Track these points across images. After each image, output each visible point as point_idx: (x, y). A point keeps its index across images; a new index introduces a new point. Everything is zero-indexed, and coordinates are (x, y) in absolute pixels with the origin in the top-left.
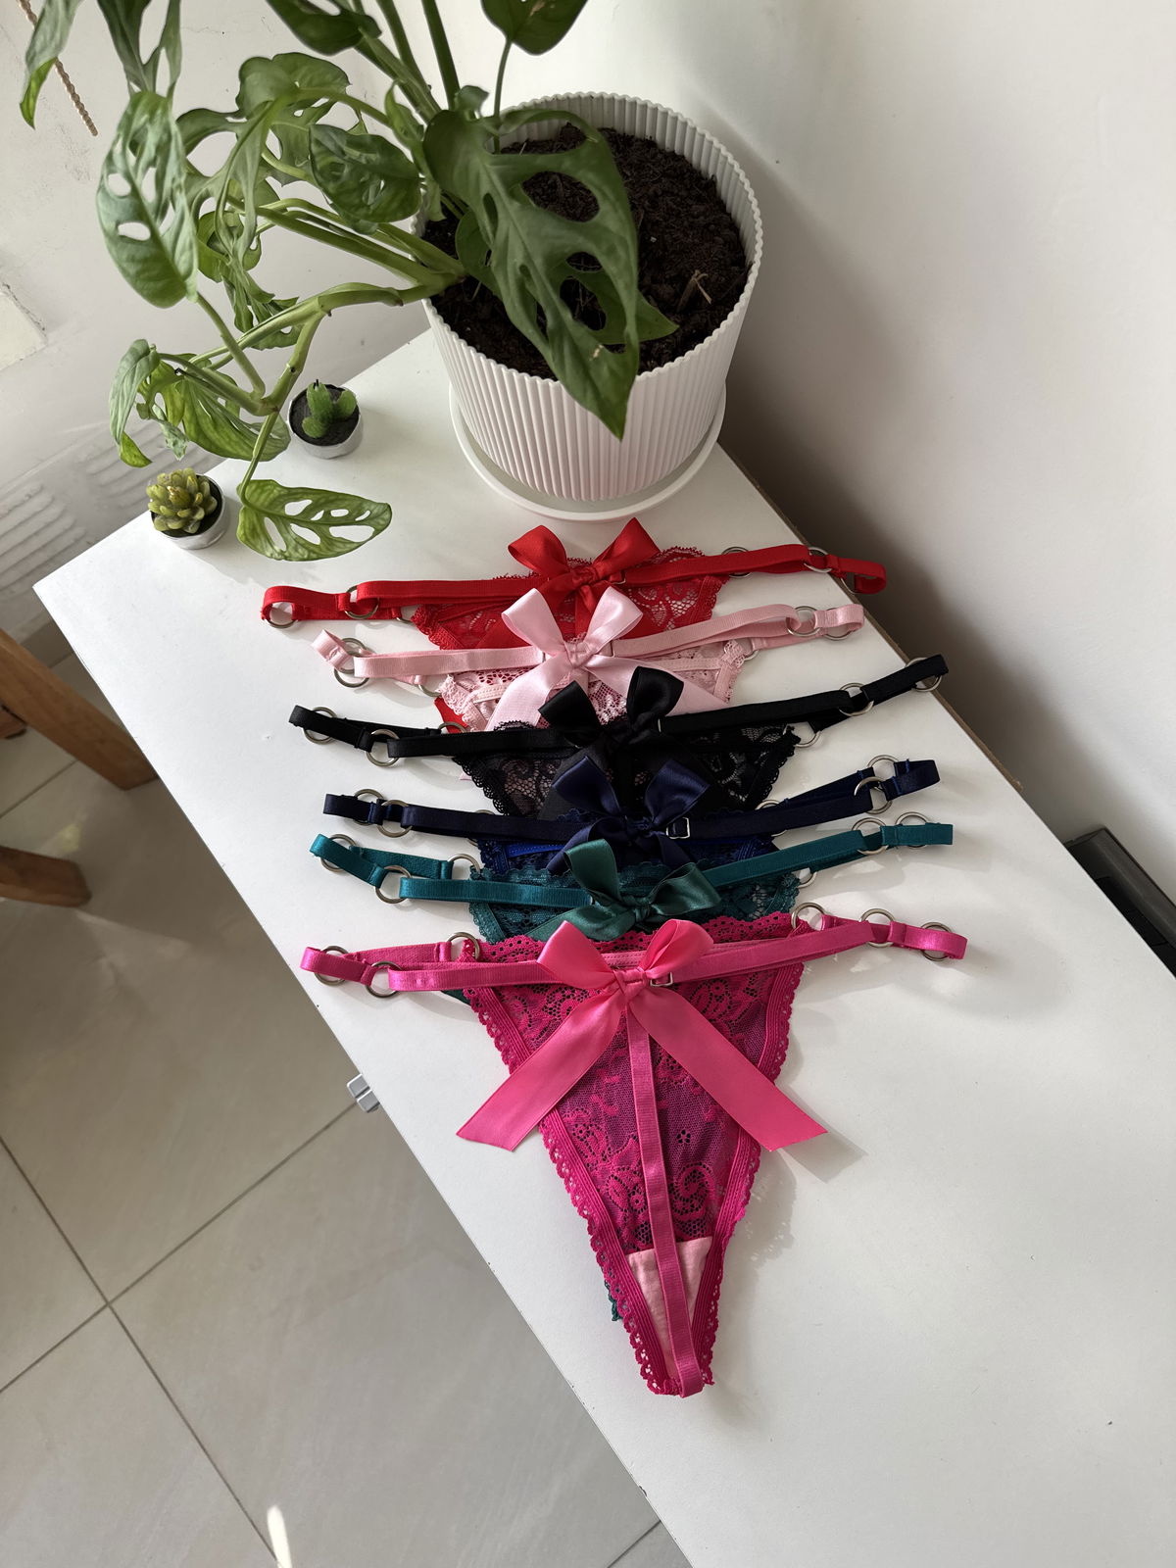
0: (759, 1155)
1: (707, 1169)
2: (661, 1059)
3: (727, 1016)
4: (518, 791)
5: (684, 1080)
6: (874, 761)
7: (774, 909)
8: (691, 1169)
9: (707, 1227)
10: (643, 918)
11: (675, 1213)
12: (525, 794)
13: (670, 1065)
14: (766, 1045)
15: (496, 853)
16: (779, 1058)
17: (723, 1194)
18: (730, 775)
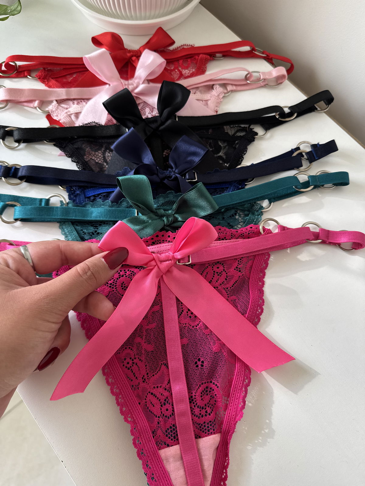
0: (250, 375)
1: (216, 385)
2: (183, 312)
3: (225, 285)
4: (92, 159)
5: (198, 325)
6: (300, 144)
7: (249, 223)
8: (205, 385)
9: (217, 426)
10: (170, 222)
11: (194, 417)
12: (97, 161)
13: (189, 315)
14: (250, 302)
15: (78, 194)
16: (260, 311)
17: (228, 402)
18: (219, 153)
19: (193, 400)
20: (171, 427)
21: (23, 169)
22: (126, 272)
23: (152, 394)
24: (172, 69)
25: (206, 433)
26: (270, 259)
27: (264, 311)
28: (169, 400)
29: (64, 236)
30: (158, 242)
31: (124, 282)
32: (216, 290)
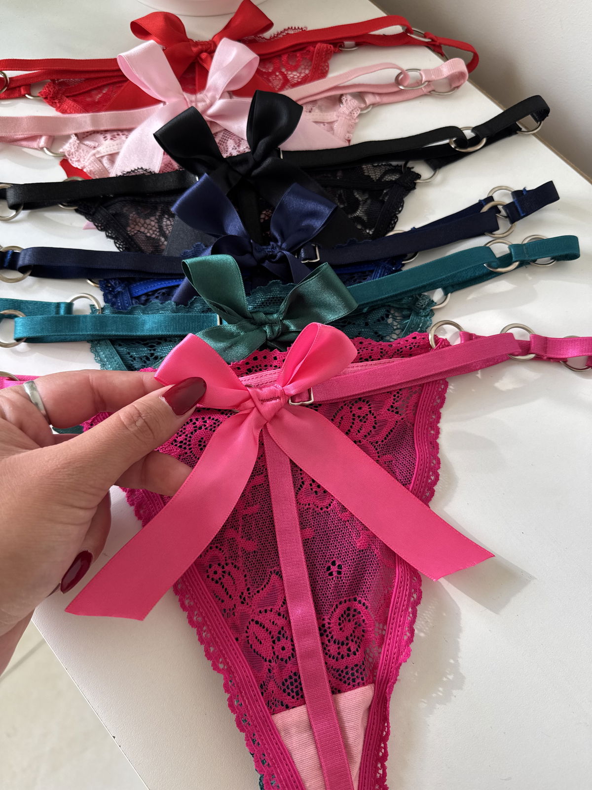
0: (420, 585)
1: (364, 604)
2: (303, 484)
3: (373, 436)
4: (141, 232)
5: (330, 505)
6: (493, 191)
7: (410, 330)
8: (345, 606)
9: (367, 672)
10: (275, 335)
11: (329, 659)
12: (148, 234)
13: (314, 490)
14: (417, 464)
15: (119, 292)
16: (433, 478)
17: (384, 633)
18: (355, 211)
19: (325, 631)
20: (291, 677)
21: (25, 255)
22: (205, 422)
23: (257, 622)
24: (270, 71)
25: (349, 684)
26: (448, 391)
27: (440, 478)
28: (286, 632)
29: (100, 364)
30: (257, 368)
31: (202, 438)
32: (358, 445)
